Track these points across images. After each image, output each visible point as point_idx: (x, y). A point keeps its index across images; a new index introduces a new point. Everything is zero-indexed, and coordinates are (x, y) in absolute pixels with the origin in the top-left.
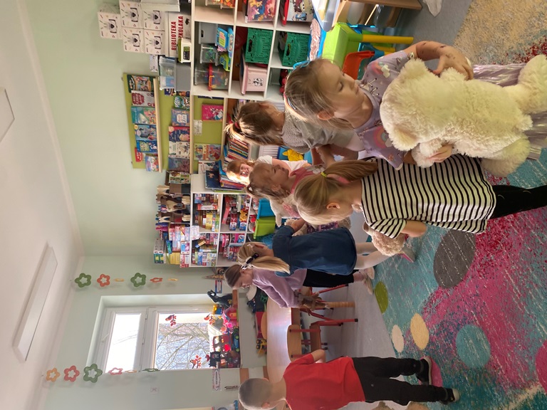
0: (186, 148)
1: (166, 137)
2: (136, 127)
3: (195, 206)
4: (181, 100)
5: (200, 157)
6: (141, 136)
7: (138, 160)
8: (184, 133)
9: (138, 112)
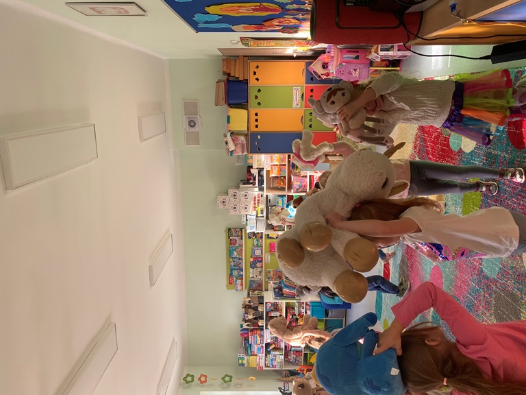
0: (261, 272)
1: (249, 265)
2: (231, 260)
3: (267, 313)
4: (258, 241)
6: (234, 266)
7: (230, 283)
8: (259, 262)
9: (233, 250)
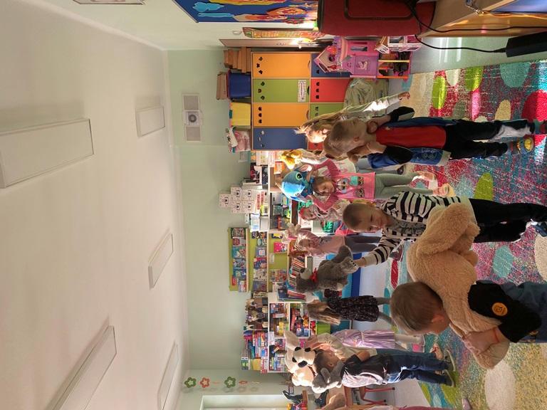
0: (264, 273)
1: (252, 265)
2: (234, 260)
3: (271, 315)
4: (261, 240)
5: (273, 279)
6: (237, 266)
7: (233, 284)
8: (263, 262)
9: (236, 251)
